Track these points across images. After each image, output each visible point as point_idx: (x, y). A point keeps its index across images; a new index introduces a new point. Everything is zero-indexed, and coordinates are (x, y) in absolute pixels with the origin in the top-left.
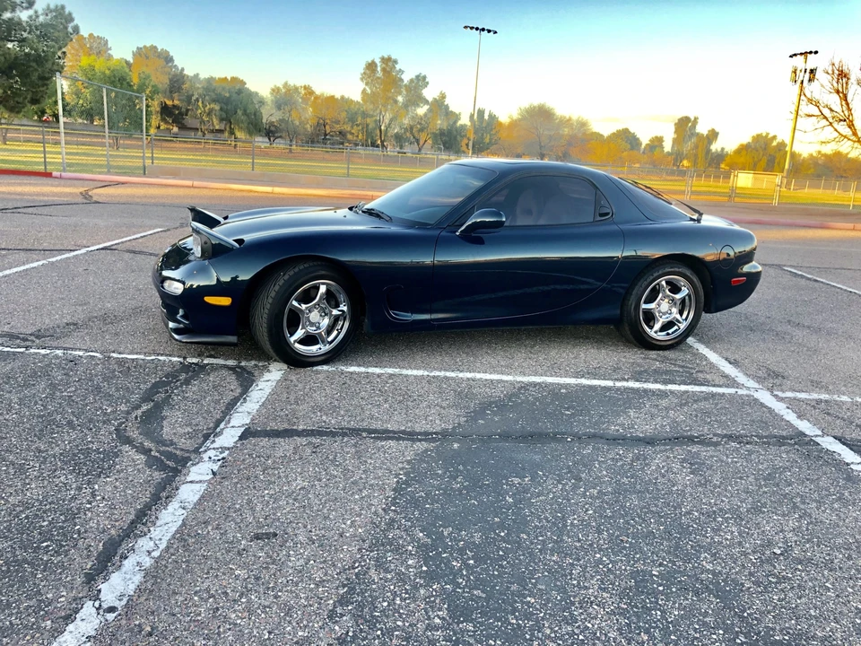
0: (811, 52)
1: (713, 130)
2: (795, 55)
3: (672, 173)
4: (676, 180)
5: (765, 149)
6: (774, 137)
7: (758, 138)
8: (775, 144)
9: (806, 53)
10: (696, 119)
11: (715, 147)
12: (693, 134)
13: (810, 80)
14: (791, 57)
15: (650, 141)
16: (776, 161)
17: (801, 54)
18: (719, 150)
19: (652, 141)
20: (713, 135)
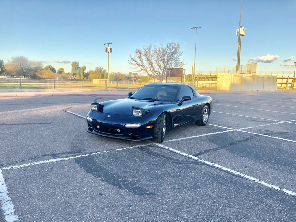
0: (110, 44)
1: (84, 66)
2: (106, 44)
3: (73, 80)
4: (75, 83)
5: (100, 72)
6: (102, 68)
7: (98, 69)
8: (103, 70)
9: (108, 44)
10: (78, 62)
11: (86, 71)
12: (78, 68)
13: (110, 52)
14: (104, 44)
15: (59, 69)
16: (104, 76)
17: (107, 44)
18: (87, 72)
19: (60, 69)
20: (84, 68)
